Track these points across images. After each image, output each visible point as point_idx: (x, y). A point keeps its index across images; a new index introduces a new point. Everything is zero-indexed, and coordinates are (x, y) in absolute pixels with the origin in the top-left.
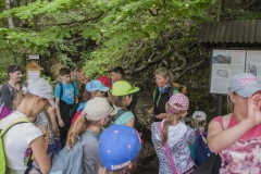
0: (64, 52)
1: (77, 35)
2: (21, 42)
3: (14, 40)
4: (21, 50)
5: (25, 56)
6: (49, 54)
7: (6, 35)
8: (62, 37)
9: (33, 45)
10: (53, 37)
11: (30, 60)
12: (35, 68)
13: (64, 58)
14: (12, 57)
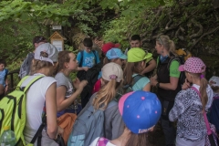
0: (85, 22)
1: (96, 6)
2: (44, 14)
3: (38, 12)
4: (45, 22)
5: (49, 27)
6: (70, 25)
7: (30, 8)
8: (81, 7)
9: (54, 15)
10: (73, 8)
11: (54, 31)
12: (57, 38)
13: (85, 27)
14: (37, 28)
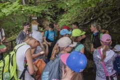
0: (49, 15)
1: (55, 7)
2: (29, 11)
3: (26, 10)
4: (29, 15)
5: (30, 18)
6: (42, 16)
7: (22, 8)
8: (47, 8)
9: (34, 12)
10: (43, 8)
11: (33, 20)
12: (35, 23)
13: (49, 18)
14: (25, 18)
